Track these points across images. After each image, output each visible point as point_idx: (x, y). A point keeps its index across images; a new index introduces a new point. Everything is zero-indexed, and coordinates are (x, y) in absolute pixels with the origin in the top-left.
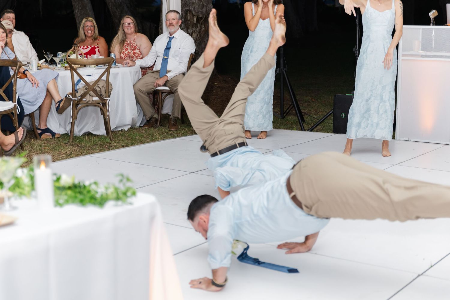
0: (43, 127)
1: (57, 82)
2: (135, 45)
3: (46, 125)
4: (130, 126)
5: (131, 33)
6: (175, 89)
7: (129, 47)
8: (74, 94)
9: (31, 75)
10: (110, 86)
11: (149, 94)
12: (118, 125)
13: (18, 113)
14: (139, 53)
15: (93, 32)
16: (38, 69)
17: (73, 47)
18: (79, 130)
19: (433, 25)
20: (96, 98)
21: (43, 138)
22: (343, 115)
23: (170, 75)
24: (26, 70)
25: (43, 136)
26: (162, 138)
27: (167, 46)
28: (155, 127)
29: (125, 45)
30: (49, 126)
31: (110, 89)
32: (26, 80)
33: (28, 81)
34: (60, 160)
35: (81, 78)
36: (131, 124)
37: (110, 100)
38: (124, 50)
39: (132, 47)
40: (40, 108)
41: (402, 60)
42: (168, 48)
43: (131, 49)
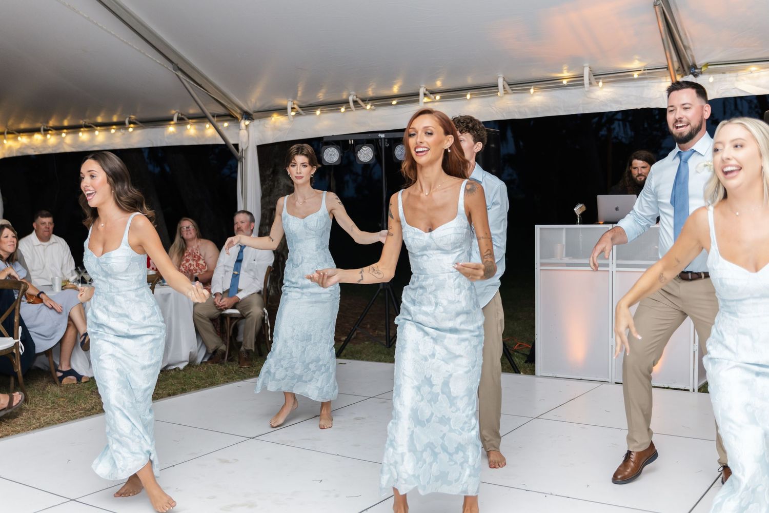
0: (65, 368)
2: (198, 254)
3: (70, 365)
4: (186, 363)
5: (193, 239)
6: (247, 313)
7: (190, 258)
9: (49, 299)
11: (212, 320)
12: (171, 363)
13: (21, 354)
16: (62, 289)
19: (580, 224)
21: (65, 383)
23: (241, 296)
24: (43, 292)
25: (65, 381)
26: (227, 380)
27: (238, 257)
28: (221, 364)
29: (186, 254)
30: (74, 367)
32: (42, 306)
33: (44, 307)
34: (74, 419)
36: (188, 360)
38: (185, 262)
39: (195, 257)
40: (61, 342)
41: (541, 270)
42: (239, 261)
43: (193, 260)
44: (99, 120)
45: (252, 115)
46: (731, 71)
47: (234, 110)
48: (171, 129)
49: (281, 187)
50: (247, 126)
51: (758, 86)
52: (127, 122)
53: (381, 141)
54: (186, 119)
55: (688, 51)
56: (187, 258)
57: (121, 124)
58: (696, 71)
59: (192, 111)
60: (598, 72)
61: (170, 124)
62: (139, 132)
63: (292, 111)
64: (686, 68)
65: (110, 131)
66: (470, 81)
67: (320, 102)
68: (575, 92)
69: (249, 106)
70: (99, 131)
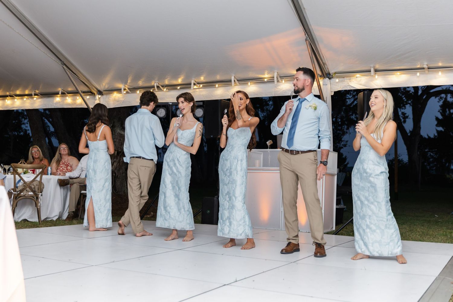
1: (4, 182)
2: (68, 163)
4: (57, 217)
5: (66, 155)
7: (64, 166)
8: (14, 190)
10: (42, 185)
12: (49, 217)
14: (71, 169)
15: (39, 155)
17: (21, 161)
18: (18, 218)
19: (269, 149)
20: (31, 193)
22: (208, 211)
29: (61, 163)
31: (42, 187)
35: (21, 179)
36: (58, 215)
37: (42, 195)
38: (60, 167)
44: (18, 92)
45: (102, 92)
46: (347, 77)
47: (92, 89)
48: (58, 99)
49: (116, 134)
50: (99, 98)
51: (361, 85)
52: (33, 94)
53: (170, 106)
54: (66, 93)
55: (325, 66)
56: (62, 165)
57: (30, 95)
58: (330, 76)
59: (70, 89)
60: (282, 76)
61: (57, 96)
62: (40, 100)
63: (124, 91)
64: (325, 75)
65: (23, 99)
66: (218, 78)
67: (140, 86)
68: (270, 85)
69: (101, 87)
70: (17, 99)
